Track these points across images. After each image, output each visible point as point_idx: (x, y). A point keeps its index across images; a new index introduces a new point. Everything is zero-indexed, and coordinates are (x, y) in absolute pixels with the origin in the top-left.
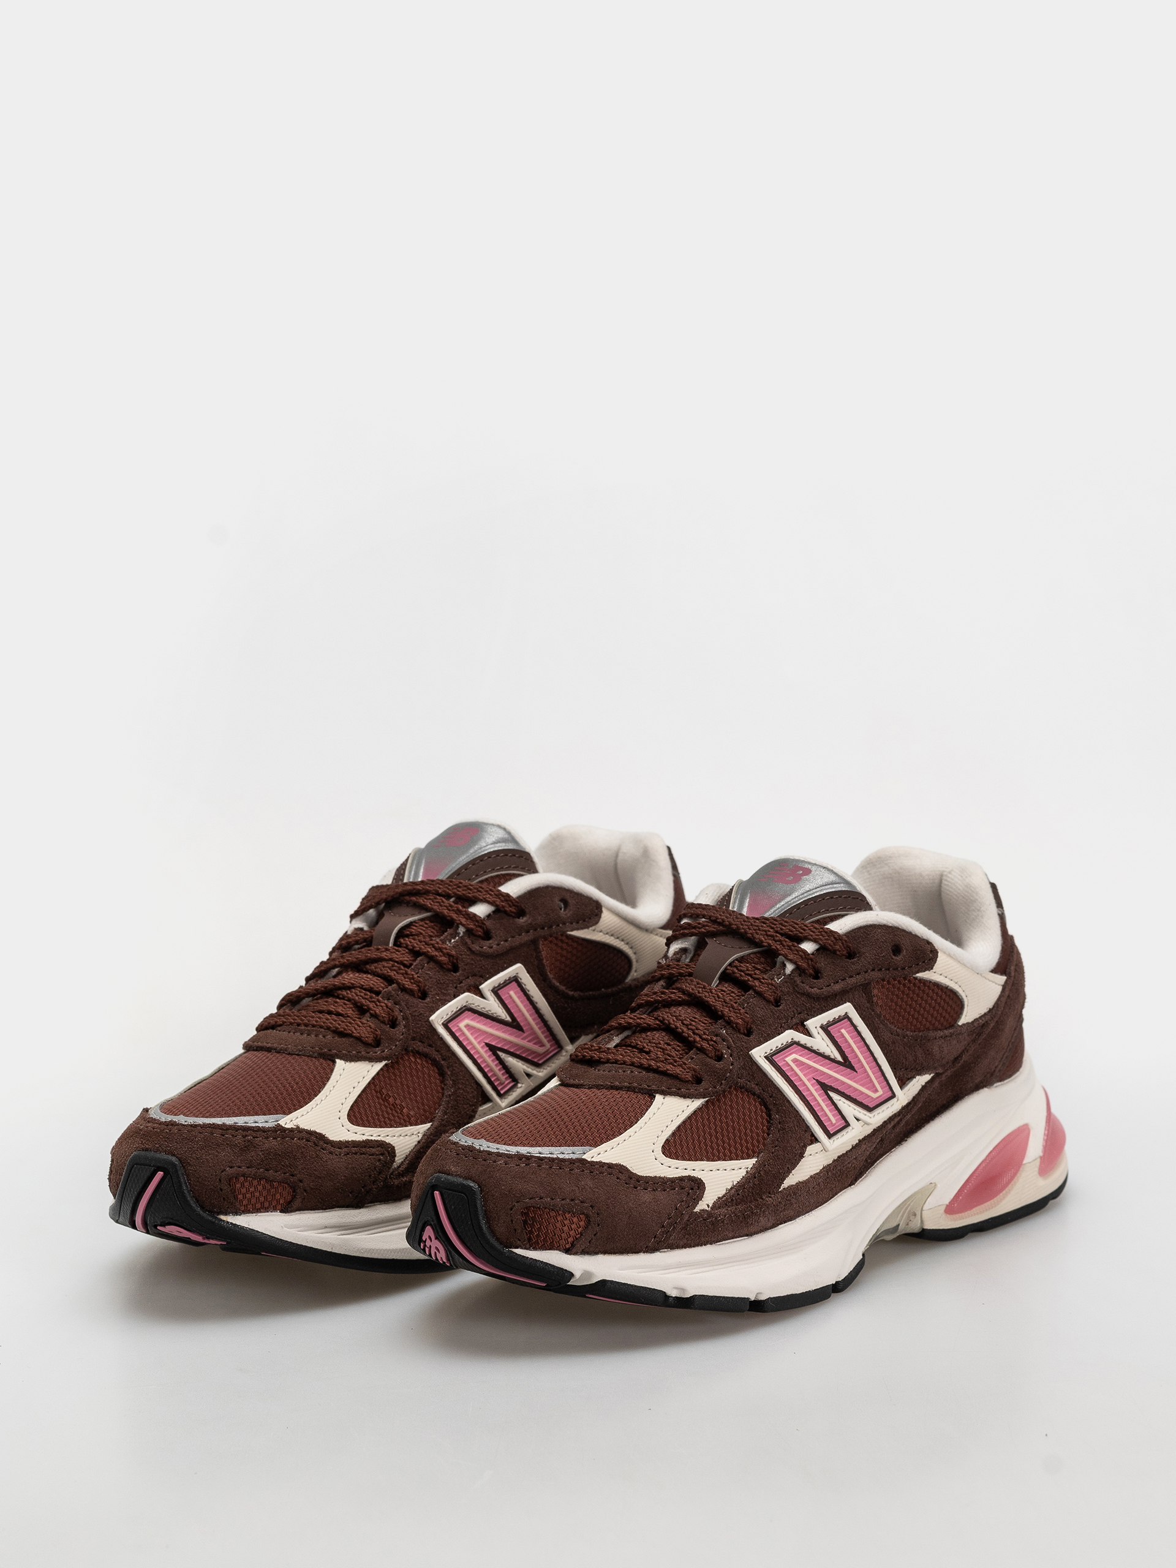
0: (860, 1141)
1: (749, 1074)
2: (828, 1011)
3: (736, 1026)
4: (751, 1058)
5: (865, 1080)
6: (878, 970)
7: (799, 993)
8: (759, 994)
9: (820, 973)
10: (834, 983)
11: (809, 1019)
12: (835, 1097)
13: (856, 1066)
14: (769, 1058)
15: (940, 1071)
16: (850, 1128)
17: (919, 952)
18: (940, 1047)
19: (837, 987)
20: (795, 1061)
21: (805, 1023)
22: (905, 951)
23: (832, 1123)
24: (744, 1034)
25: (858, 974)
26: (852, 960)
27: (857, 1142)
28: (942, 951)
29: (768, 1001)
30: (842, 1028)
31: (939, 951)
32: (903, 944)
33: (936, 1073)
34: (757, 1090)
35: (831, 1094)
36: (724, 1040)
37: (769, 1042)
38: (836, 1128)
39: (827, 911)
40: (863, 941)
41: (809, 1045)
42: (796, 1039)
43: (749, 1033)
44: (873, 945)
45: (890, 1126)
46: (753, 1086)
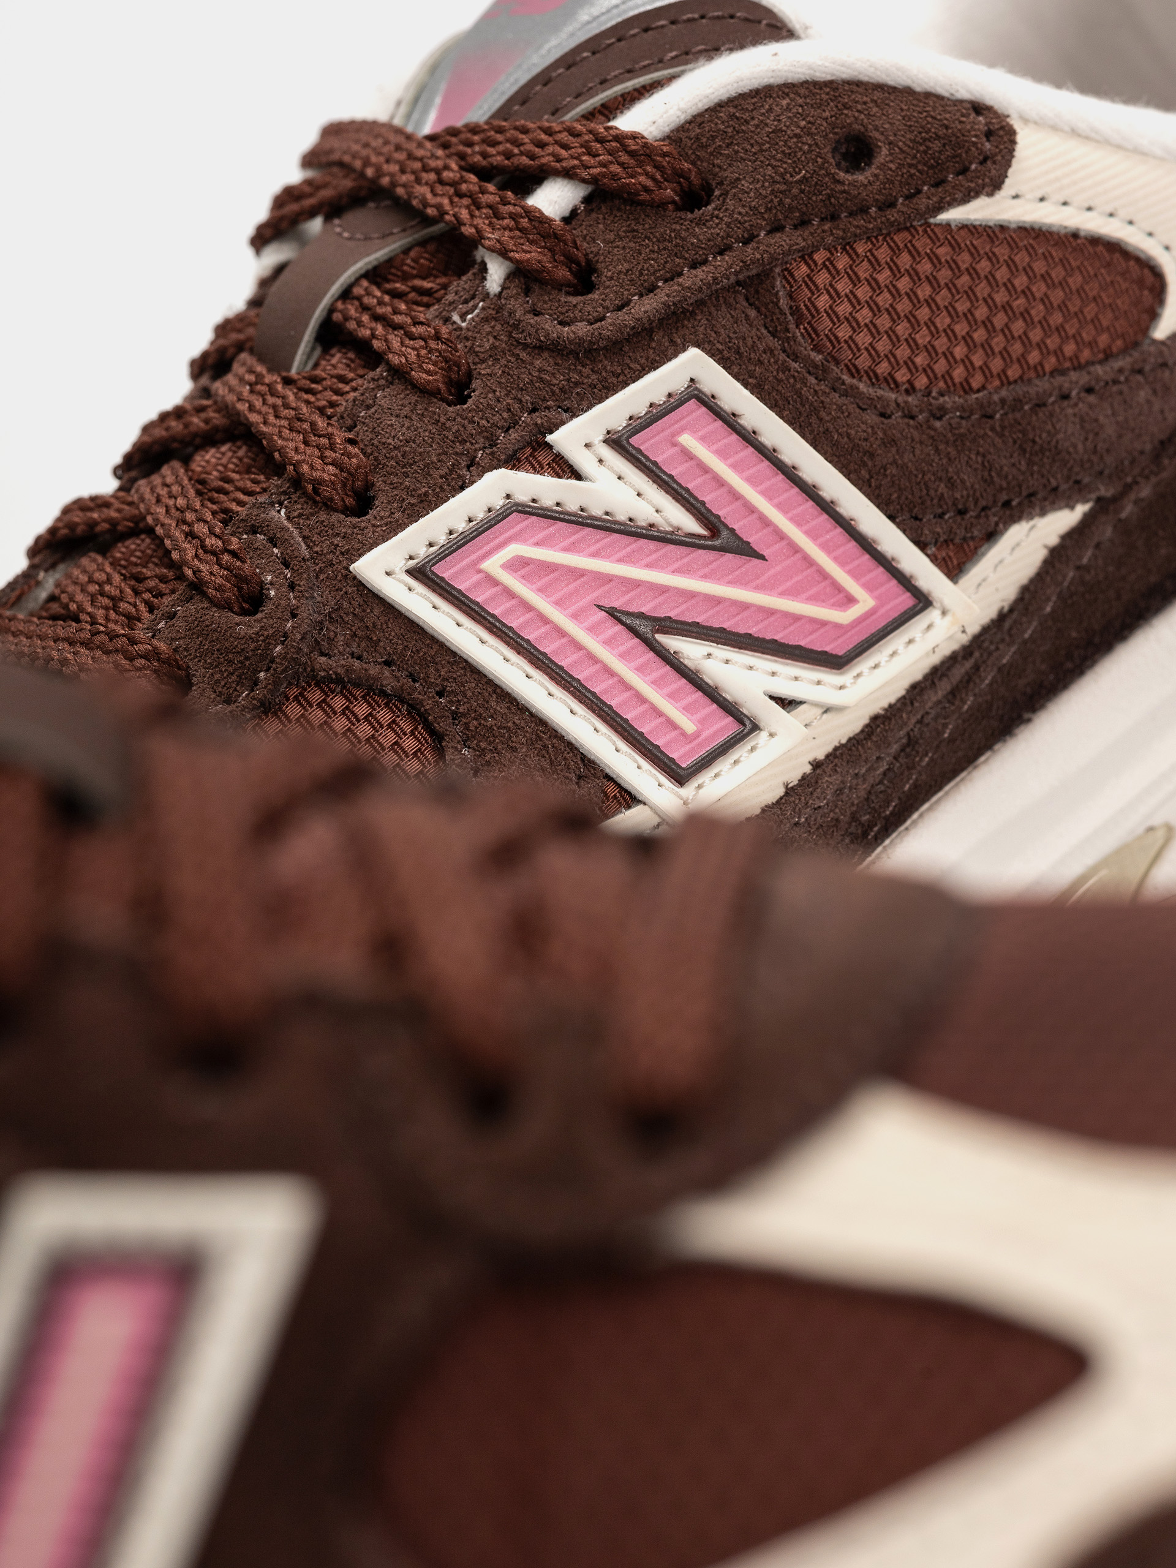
0: (816, 765)
1: (355, 635)
2: (626, 384)
3: (315, 490)
4: (360, 586)
5: (800, 577)
6: (795, 227)
7: (525, 346)
8: (399, 375)
9: (595, 270)
10: (641, 295)
11: (563, 423)
12: (691, 650)
13: (754, 539)
14: (422, 573)
15: (1106, 491)
16: (763, 736)
17: (936, 145)
18: (1082, 420)
19: (645, 307)
20: (518, 565)
21: (549, 438)
22: (885, 151)
23: (684, 734)
24: (347, 511)
25: (721, 253)
26: (697, 213)
27: (808, 769)
28: (1026, 120)
29: (425, 392)
30: (681, 431)
31: (1017, 125)
32: (876, 129)
33: (1099, 500)
34: (389, 679)
35: (673, 643)
36: (273, 541)
37: (422, 520)
38: (700, 745)
39: (631, 72)
40: (728, 146)
41: (572, 506)
42: (522, 497)
43: (362, 504)
44: (761, 150)
45: (934, 696)
46: (374, 670)
